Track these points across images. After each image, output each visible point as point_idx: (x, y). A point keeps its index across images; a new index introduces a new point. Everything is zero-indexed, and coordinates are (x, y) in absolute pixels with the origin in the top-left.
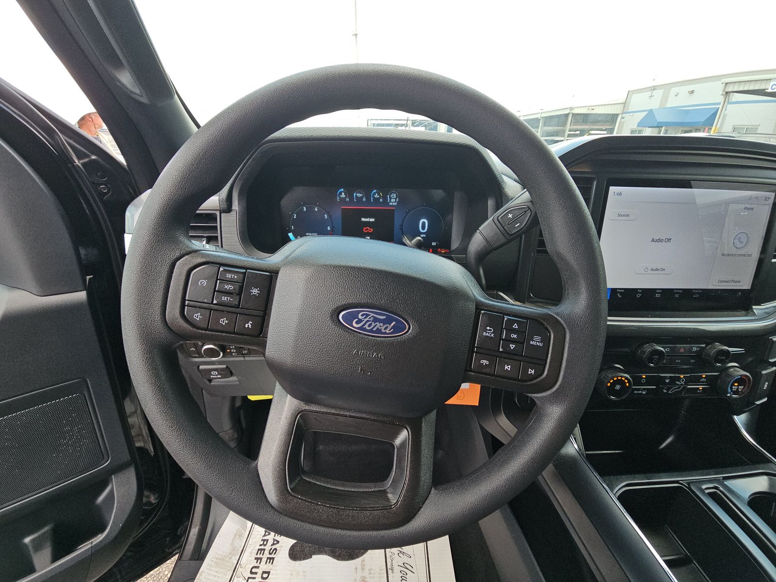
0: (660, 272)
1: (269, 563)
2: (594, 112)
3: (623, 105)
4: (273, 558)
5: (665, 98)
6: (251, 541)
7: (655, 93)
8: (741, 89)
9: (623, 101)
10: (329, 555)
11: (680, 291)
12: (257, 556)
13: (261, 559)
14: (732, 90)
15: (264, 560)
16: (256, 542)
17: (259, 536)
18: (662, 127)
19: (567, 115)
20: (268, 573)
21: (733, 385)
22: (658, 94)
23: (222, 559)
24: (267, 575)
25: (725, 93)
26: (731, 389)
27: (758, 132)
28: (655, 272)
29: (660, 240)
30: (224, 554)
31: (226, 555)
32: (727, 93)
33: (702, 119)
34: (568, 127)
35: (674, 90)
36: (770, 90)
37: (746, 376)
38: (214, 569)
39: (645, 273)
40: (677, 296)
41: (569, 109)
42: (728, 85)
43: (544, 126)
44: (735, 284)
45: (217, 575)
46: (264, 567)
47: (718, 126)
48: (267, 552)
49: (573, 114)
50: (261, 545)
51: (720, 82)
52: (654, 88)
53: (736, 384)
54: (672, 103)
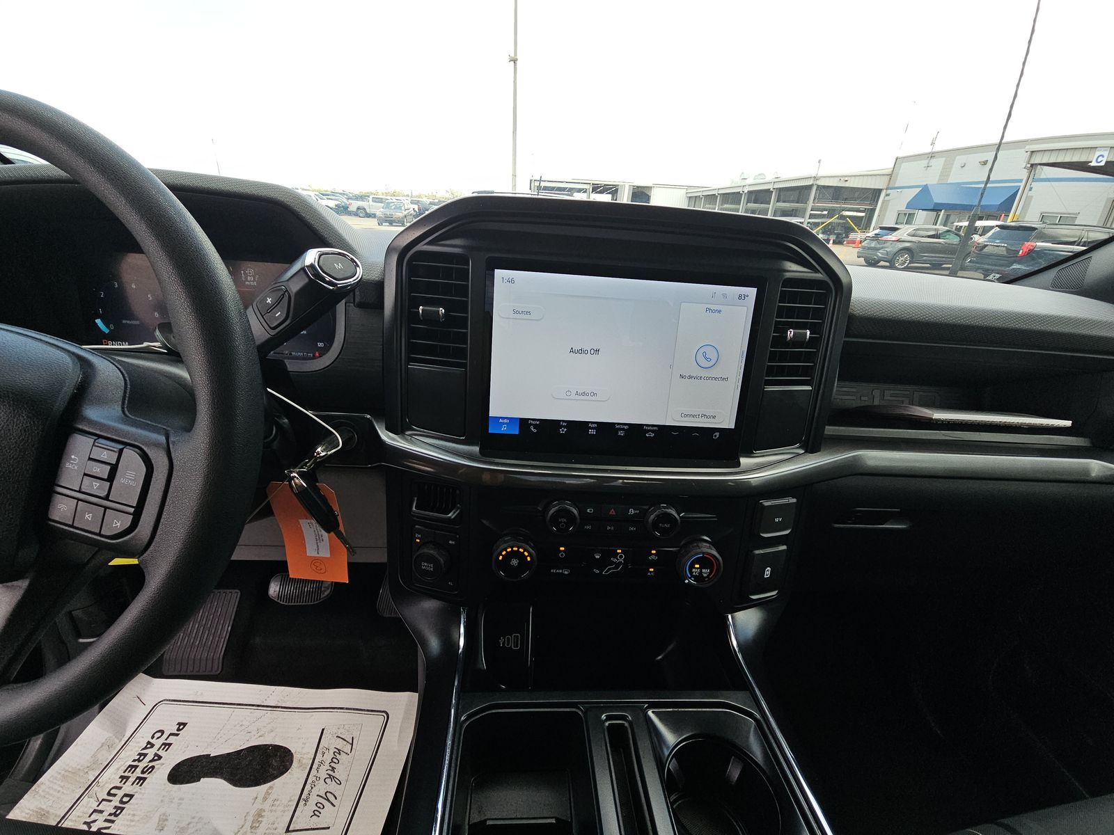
0: (589, 398)
1: (137, 784)
2: (847, 185)
3: (889, 177)
4: (145, 779)
5: (946, 170)
6: (123, 754)
7: (933, 162)
8: (1052, 160)
9: (889, 171)
10: (225, 779)
11: (626, 427)
12: (123, 774)
13: (128, 778)
14: (1040, 162)
15: (132, 780)
16: (130, 756)
17: (137, 749)
18: (941, 210)
19: (810, 187)
20: (131, 796)
21: (692, 566)
22: (938, 163)
23: (74, 773)
24: (129, 798)
25: (1029, 165)
26: (691, 572)
27: (1076, 223)
28: (582, 397)
29: (581, 351)
30: (78, 767)
31: (82, 768)
32: (1032, 165)
33: (997, 201)
34: (810, 204)
35: (960, 160)
36: (1093, 164)
37: (713, 556)
38: (59, 783)
39: (567, 397)
40: (621, 433)
41: (813, 179)
42: (1034, 154)
43: (778, 201)
44: (706, 420)
45: (62, 790)
46: (128, 788)
47: (1018, 213)
48: (139, 770)
49: (818, 186)
50: (134, 761)
51: (1023, 151)
52: (932, 155)
53: (697, 566)
54: (956, 177)
